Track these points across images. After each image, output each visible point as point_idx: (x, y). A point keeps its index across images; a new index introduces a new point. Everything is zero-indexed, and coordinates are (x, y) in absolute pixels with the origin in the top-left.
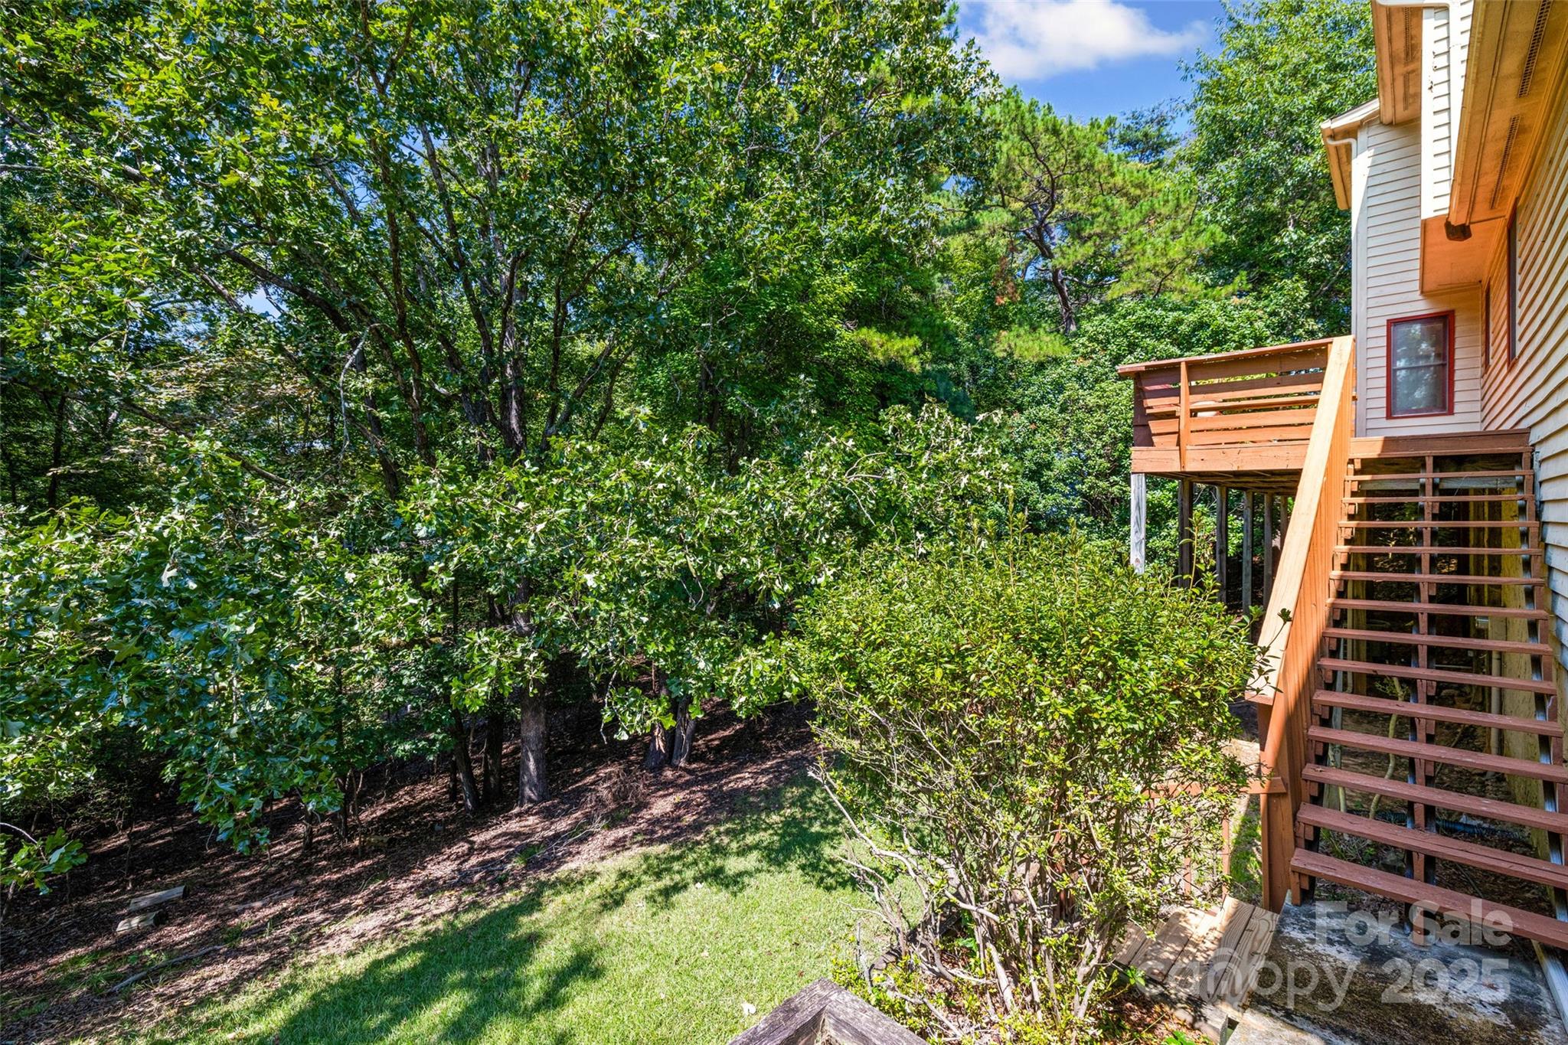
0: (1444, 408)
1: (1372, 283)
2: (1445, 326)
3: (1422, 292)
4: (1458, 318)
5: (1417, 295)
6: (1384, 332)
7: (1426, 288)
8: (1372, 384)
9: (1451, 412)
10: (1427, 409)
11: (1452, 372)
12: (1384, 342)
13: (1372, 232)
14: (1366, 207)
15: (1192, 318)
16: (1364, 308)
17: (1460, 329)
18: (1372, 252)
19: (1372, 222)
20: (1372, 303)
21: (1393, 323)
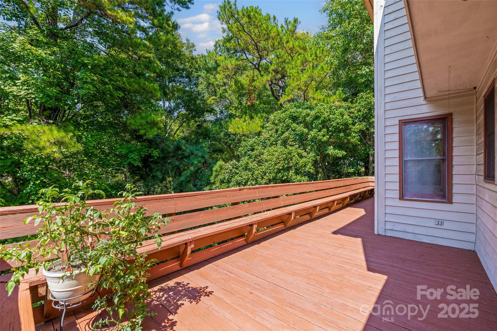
0: (444, 197)
1: (388, 91)
2: (444, 128)
3: (425, 98)
4: (455, 120)
5: (422, 100)
6: (396, 129)
7: (428, 95)
8: (389, 170)
9: (450, 202)
10: (431, 196)
11: (451, 166)
12: (396, 138)
13: (388, 51)
14: (383, 31)
15: (313, 113)
16: (382, 110)
17: (457, 130)
18: (388, 67)
19: (388, 43)
20: (388, 106)
21: (403, 123)
